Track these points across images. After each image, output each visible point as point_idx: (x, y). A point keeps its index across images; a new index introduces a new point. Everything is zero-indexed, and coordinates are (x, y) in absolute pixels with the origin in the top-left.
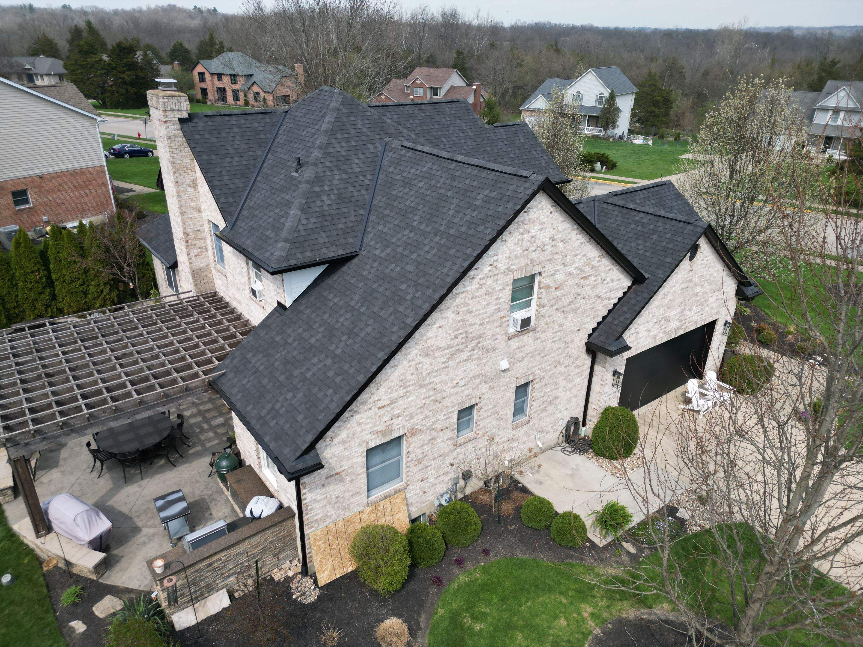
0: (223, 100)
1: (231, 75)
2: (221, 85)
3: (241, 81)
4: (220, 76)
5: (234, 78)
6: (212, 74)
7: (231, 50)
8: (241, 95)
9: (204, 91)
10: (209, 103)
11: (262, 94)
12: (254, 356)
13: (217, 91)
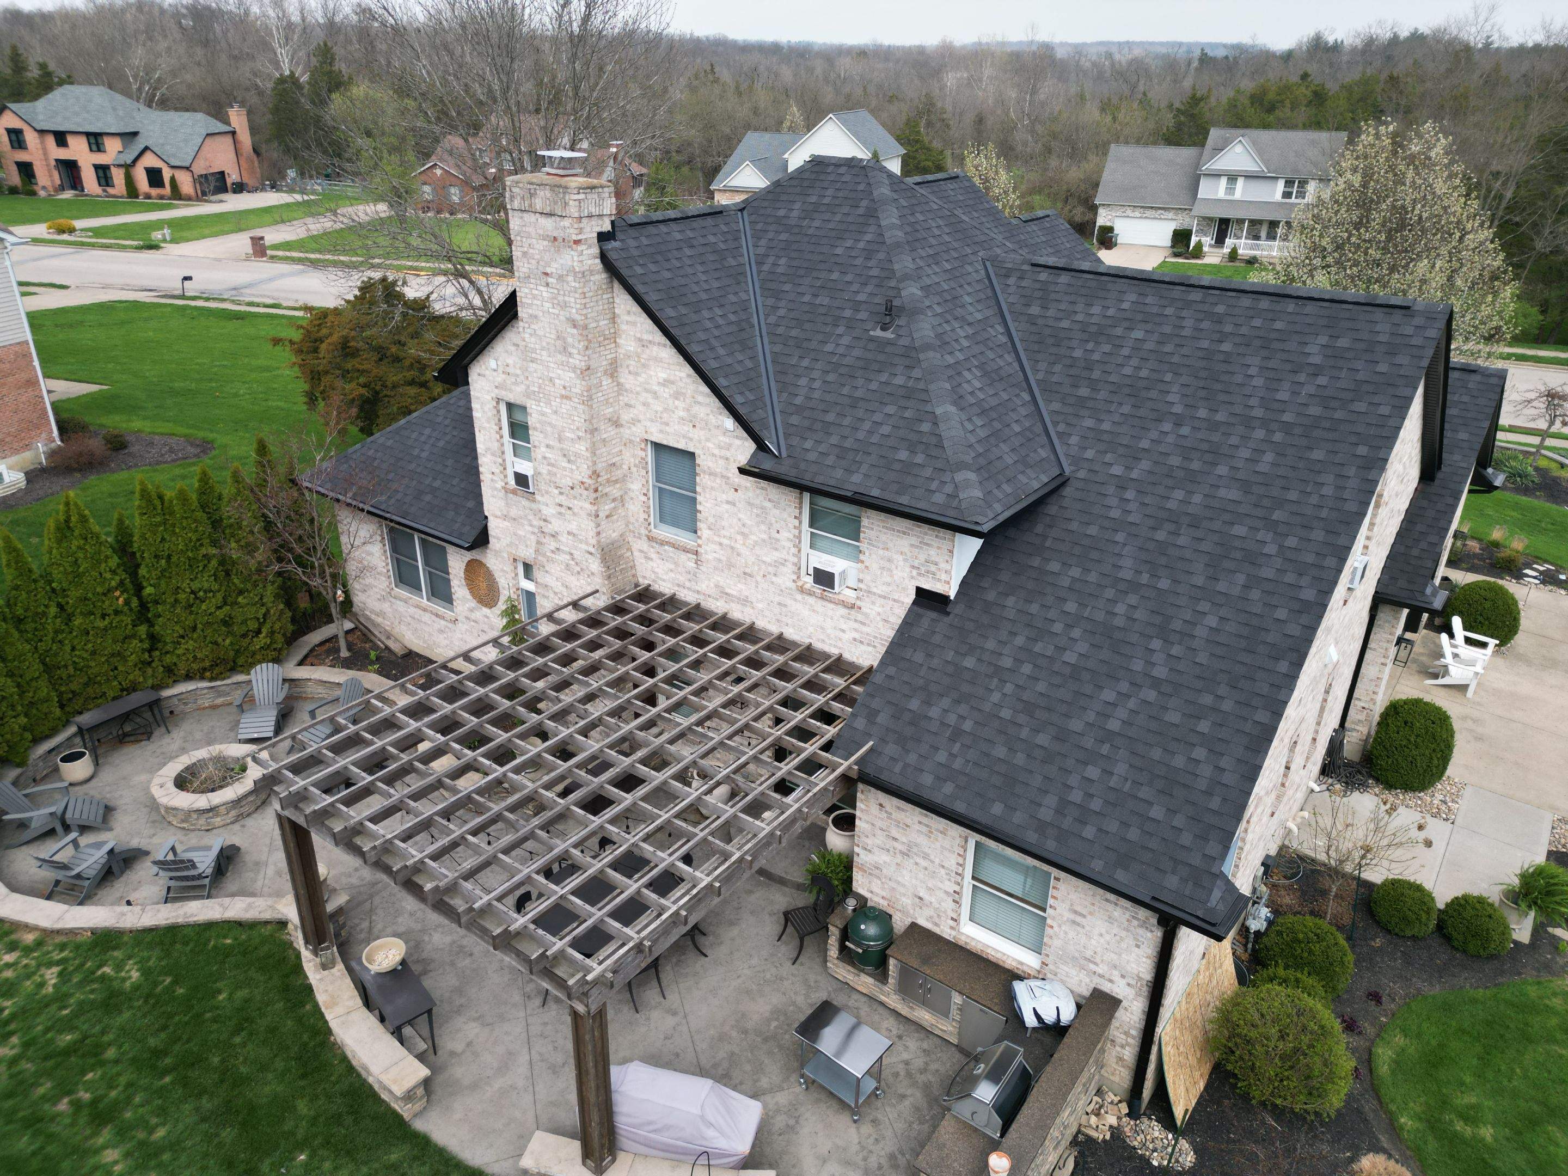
0: (74, 187)
1: (88, 134)
2: (63, 154)
3: (113, 147)
4: (61, 138)
5: (95, 140)
6: (42, 132)
7: (70, 80)
8: (118, 176)
9: (26, 169)
10: (42, 193)
11: (167, 174)
12: (928, 703)
13: (57, 167)
